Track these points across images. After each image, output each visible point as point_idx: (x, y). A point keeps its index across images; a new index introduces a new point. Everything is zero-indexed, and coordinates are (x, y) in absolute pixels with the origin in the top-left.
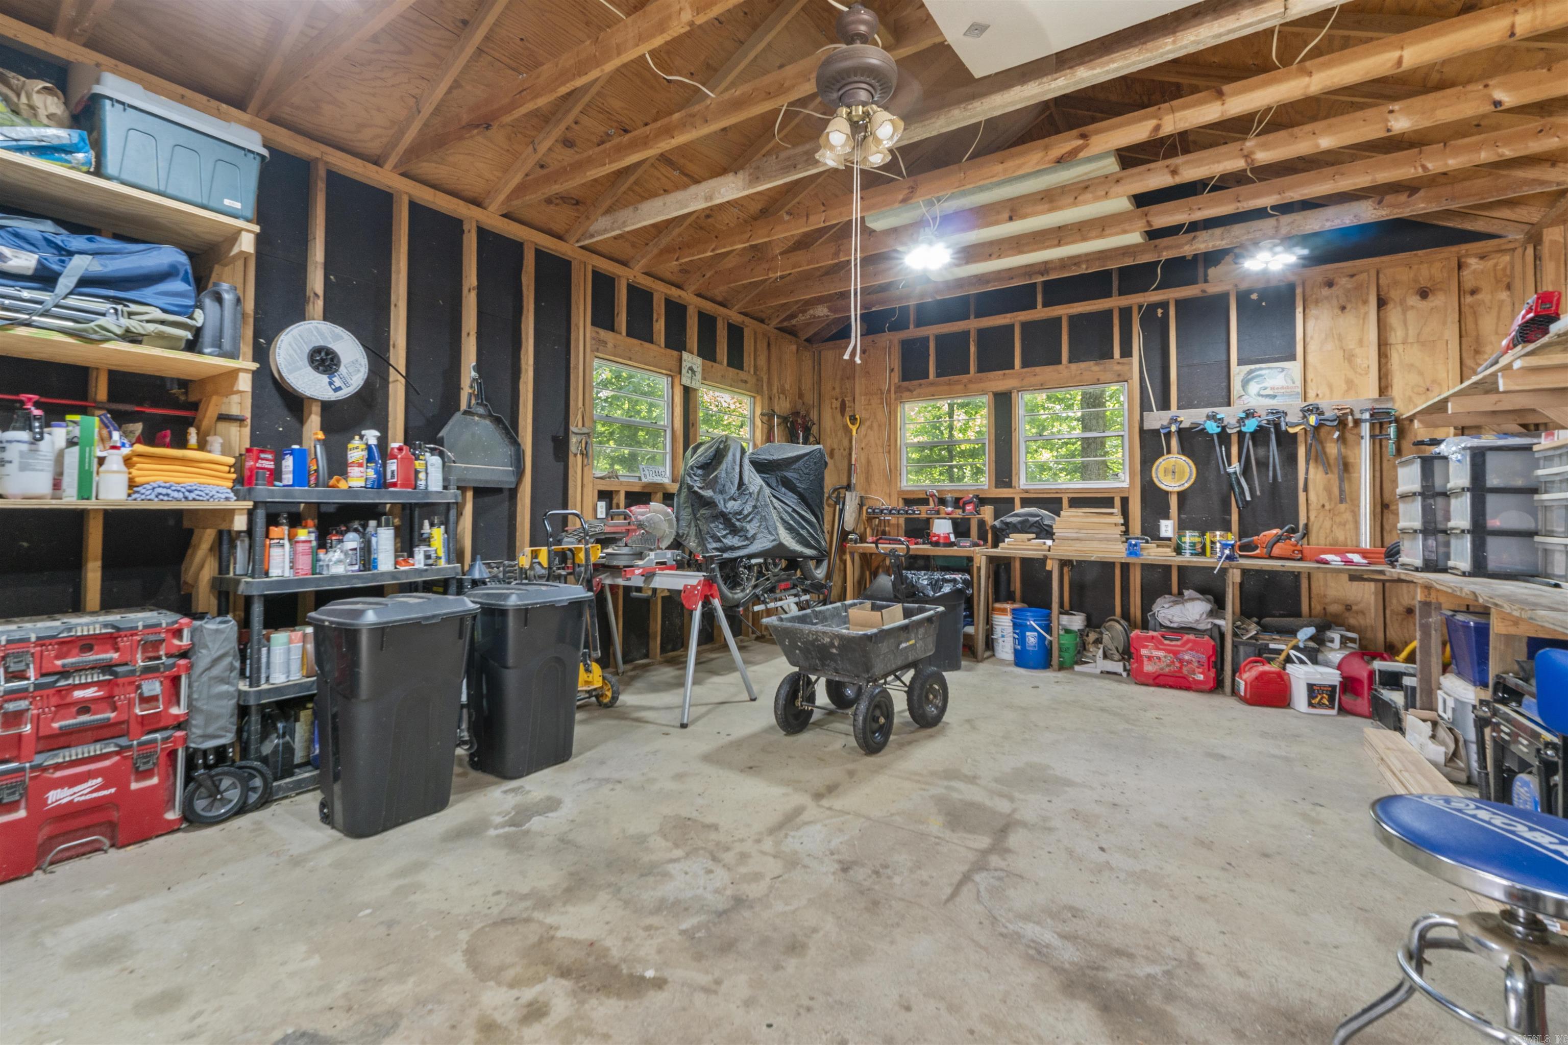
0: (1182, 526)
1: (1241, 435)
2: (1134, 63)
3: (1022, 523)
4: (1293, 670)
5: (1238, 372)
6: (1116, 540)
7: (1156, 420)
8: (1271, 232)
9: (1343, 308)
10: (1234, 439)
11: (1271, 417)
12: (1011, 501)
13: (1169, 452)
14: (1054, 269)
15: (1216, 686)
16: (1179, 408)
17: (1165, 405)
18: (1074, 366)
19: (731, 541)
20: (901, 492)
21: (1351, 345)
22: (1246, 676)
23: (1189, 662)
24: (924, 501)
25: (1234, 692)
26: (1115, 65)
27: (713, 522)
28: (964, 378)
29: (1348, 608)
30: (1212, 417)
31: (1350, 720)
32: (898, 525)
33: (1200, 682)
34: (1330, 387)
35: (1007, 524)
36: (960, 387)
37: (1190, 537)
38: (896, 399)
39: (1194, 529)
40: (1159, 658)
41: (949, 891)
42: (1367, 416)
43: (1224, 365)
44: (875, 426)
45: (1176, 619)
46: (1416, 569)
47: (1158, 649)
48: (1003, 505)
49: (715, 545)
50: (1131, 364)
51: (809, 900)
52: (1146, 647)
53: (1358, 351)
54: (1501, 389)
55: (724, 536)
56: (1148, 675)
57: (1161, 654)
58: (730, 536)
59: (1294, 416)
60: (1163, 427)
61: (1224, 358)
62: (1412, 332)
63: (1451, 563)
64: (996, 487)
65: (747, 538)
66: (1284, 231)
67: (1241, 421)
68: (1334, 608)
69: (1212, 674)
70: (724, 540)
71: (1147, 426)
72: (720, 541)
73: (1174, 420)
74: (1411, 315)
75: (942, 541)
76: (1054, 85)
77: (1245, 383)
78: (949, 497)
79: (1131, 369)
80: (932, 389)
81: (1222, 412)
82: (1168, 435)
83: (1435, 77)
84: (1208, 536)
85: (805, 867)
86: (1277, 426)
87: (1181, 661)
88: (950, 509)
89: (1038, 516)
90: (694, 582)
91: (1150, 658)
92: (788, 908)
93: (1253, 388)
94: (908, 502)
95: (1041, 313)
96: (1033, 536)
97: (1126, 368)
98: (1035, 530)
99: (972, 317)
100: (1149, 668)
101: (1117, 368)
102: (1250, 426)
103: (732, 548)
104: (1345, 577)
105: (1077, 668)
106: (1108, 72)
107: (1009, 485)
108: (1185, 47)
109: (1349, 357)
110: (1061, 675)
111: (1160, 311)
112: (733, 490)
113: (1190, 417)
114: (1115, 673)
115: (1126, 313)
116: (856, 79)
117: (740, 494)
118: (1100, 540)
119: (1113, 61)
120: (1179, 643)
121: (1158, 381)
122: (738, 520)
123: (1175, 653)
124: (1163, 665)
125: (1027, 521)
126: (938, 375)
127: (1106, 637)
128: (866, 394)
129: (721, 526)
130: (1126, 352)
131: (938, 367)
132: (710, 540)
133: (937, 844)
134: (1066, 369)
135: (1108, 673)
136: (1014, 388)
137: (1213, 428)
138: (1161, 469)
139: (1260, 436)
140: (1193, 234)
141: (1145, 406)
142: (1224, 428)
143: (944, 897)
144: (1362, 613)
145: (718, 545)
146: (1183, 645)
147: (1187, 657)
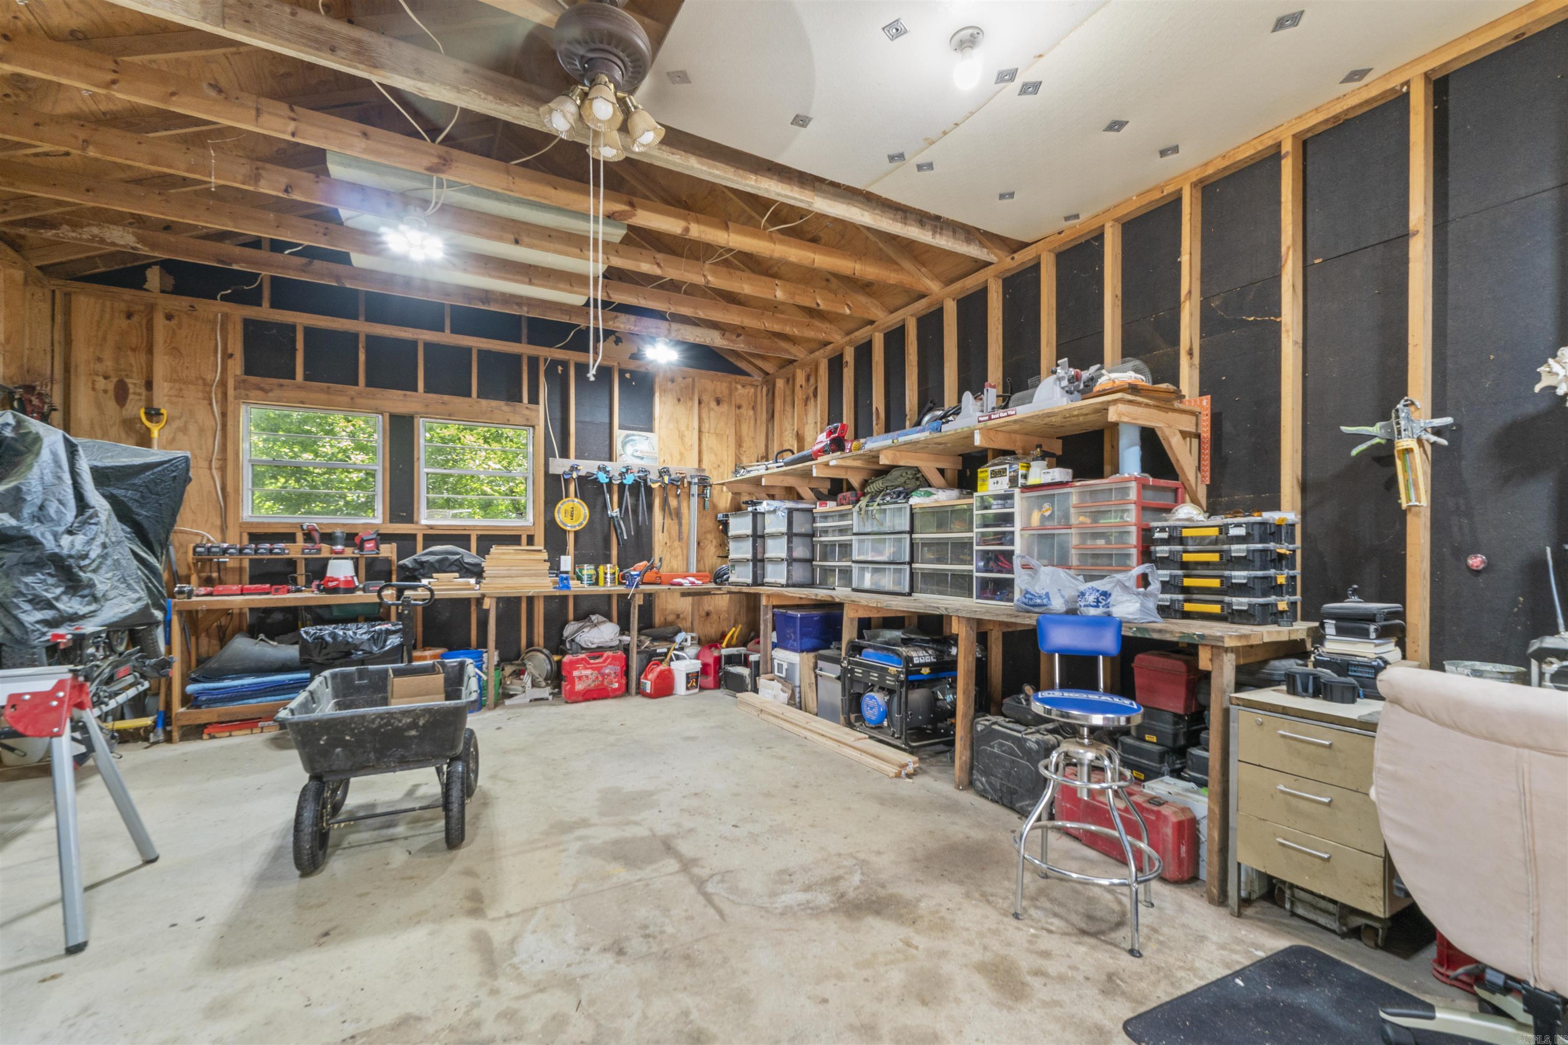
0: (578, 561)
1: (622, 486)
2: (728, 179)
3: (440, 561)
4: (675, 665)
5: (619, 435)
6: (544, 575)
7: (559, 466)
8: (666, 332)
9: (679, 400)
10: (615, 489)
11: (641, 474)
12: (413, 537)
13: (567, 496)
14: (496, 301)
15: (625, 691)
16: (577, 457)
17: (565, 454)
18: (484, 402)
19: (70, 605)
20: (243, 525)
21: (683, 428)
22: (650, 676)
23: (609, 675)
24: (290, 538)
25: (641, 692)
26: (717, 172)
27: (29, 573)
28: (351, 390)
29: (678, 616)
30: (602, 469)
31: (706, 692)
32: (241, 569)
33: (615, 690)
34: (671, 456)
35: (422, 564)
36: (346, 399)
37: (588, 570)
38: (236, 398)
39: (589, 563)
40: (587, 677)
41: (711, 911)
42: (696, 480)
43: (607, 426)
44: (193, 429)
45: (596, 641)
46: (782, 586)
47: (586, 668)
48: (406, 542)
49: (39, 615)
50: (538, 411)
51: (639, 996)
52: (577, 669)
53: (686, 433)
54: (815, 474)
55: (57, 599)
56: (579, 693)
57: (588, 672)
58: (65, 598)
59: (654, 476)
60: (564, 473)
61: (607, 420)
62: (713, 426)
63: (766, 580)
64: (391, 521)
65: (95, 599)
66: (673, 334)
67: (622, 475)
68: (671, 618)
69: (624, 681)
70: (59, 605)
71: (552, 471)
72: (51, 606)
73: (574, 468)
74: (712, 414)
75: (342, 586)
76: (671, 157)
77: (624, 444)
78: (338, 532)
79: (538, 416)
80: (302, 395)
81: (609, 466)
82: (567, 481)
83: (775, 269)
84: (601, 569)
85: (583, 977)
86: (645, 481)
87: (603, 675)
88: (339, 547)
89: (458, 554)
90: (46, 685)
91: (580, 678)
92: (636, 1018)
93: (629, 449)
94: (256, 538)
95: (447, 338)
96: (457, 575)
97: (533, 414)
98: (455, 568)
99: (362, 318)
100: (579, 687)
101: (526, 412)
102: (629, 480)
103: (74, 618)
104: (678, 595)
105: (508, 702)
106: (710, 174)
107: (410, 518)
108: (759, 189)
109: (682, 437)
110: (498, 712)
111: (560, 368)
112: (70, 514)
113: (587, 467)
114: (542, 699)
115: (534, 362)
116: (615, 51)
117: (85, 523)
118: (530, 576)
119: (717, 169)
120: (600, 660)
121: (558, 429)
122: (81, 568)
123: (598, 669)
124: (590, 682)
125: (447, 559)
126: (307, 378)
127: (530, 666)
128: (172, 381)
129: (51, 581)
130: (534, 400)
131: (306, 367)
132: (27, 607)
133: (647, 885)
134: (474, 403)
135: (536, 700)
136: (417, 413)
137: (603, 478)
138: (562, 511)
139: (635, 488)
140: (615, 314)
141: (549, 453)
142: (611, 479)
143: (717, 917)
144: (685, 619)
145: (48, 614)
146: (604, 661)
147: (607, 671)
